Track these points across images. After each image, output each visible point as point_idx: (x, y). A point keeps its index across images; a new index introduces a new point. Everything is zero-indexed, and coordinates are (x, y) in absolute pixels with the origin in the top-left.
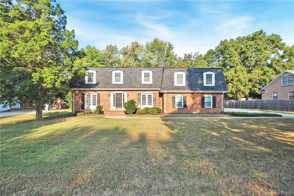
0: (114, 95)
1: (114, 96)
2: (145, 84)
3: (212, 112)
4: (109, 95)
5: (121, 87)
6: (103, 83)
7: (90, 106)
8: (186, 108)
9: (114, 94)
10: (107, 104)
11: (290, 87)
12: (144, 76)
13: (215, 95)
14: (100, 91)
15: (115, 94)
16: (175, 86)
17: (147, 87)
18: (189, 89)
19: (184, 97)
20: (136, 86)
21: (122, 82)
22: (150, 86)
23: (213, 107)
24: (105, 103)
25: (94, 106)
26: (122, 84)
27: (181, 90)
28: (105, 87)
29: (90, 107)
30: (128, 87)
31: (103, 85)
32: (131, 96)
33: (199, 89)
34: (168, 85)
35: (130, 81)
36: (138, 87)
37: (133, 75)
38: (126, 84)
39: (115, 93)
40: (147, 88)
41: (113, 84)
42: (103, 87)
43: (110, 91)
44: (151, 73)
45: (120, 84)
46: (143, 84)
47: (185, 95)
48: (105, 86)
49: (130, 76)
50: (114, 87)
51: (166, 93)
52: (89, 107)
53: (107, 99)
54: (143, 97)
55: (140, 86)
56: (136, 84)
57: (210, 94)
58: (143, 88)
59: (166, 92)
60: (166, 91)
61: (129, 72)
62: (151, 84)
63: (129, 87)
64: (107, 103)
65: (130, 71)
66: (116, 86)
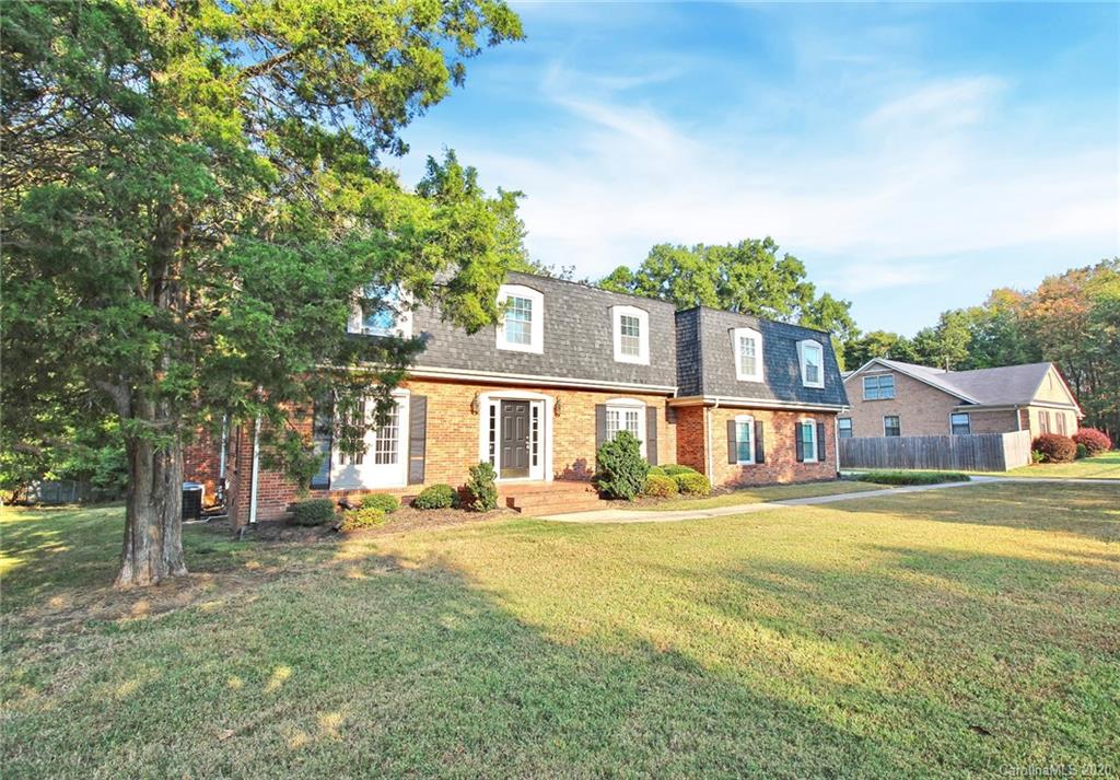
0: (493, 408)
1: (492, 413)
2: (625, 365)
3: (818, 477)
4: (474, 408)
5: (538, 369)
6: (450, 338)
7: (357, 467)
8: (763, 465)
9: (493, 403)
10: (462, 452)
11: (886, 403)
12: (620, 330)
13: (821, 419)
14: (427, 385)
15: (498, 405)
16: (738, 382)
17: (633, 378)
18: (772, 395)
19: (755, 422)
20: (596, 369)
21: (537, 346)
22: (642, 373)
23: (820, 460)
24: (453, 450)
25: (382, 466)
26: (538, 356)
27: (756, 397)
28: (461, 363)
29: (357, 472)
30: (565, 371)
31: (453, 350)
32: (567, 416)
33: (793, 395)
34: (719, 373)
35: (568, 343)
36: (604, 375)
37: (577, 316)
38: (556, 356)
39: (496, 398)
40: (635, 381)
41: (502, 353)
42: (452, 361)
43: (480, 387)
44: (643, 317)
45: (530, 355)
46: (619, 364)
47: (759, 415)
48: (463, 356)
49: (566, 320)
50: (504, 366)
51: (720, 406)
52: (350, 473)
53: (464, 430)
54: (630, 421)
55: (610, 370)
56: (594, 360)
57: (812, 415)
58: (620, 381)
59: (718, 403)
60: (718, 397)
61: (560, 301)
62: (647, 366)
63: (569, 371)
64: (462, 450)
65: (565, 298)
66: (515, 362)
